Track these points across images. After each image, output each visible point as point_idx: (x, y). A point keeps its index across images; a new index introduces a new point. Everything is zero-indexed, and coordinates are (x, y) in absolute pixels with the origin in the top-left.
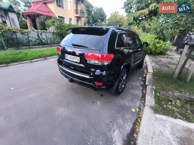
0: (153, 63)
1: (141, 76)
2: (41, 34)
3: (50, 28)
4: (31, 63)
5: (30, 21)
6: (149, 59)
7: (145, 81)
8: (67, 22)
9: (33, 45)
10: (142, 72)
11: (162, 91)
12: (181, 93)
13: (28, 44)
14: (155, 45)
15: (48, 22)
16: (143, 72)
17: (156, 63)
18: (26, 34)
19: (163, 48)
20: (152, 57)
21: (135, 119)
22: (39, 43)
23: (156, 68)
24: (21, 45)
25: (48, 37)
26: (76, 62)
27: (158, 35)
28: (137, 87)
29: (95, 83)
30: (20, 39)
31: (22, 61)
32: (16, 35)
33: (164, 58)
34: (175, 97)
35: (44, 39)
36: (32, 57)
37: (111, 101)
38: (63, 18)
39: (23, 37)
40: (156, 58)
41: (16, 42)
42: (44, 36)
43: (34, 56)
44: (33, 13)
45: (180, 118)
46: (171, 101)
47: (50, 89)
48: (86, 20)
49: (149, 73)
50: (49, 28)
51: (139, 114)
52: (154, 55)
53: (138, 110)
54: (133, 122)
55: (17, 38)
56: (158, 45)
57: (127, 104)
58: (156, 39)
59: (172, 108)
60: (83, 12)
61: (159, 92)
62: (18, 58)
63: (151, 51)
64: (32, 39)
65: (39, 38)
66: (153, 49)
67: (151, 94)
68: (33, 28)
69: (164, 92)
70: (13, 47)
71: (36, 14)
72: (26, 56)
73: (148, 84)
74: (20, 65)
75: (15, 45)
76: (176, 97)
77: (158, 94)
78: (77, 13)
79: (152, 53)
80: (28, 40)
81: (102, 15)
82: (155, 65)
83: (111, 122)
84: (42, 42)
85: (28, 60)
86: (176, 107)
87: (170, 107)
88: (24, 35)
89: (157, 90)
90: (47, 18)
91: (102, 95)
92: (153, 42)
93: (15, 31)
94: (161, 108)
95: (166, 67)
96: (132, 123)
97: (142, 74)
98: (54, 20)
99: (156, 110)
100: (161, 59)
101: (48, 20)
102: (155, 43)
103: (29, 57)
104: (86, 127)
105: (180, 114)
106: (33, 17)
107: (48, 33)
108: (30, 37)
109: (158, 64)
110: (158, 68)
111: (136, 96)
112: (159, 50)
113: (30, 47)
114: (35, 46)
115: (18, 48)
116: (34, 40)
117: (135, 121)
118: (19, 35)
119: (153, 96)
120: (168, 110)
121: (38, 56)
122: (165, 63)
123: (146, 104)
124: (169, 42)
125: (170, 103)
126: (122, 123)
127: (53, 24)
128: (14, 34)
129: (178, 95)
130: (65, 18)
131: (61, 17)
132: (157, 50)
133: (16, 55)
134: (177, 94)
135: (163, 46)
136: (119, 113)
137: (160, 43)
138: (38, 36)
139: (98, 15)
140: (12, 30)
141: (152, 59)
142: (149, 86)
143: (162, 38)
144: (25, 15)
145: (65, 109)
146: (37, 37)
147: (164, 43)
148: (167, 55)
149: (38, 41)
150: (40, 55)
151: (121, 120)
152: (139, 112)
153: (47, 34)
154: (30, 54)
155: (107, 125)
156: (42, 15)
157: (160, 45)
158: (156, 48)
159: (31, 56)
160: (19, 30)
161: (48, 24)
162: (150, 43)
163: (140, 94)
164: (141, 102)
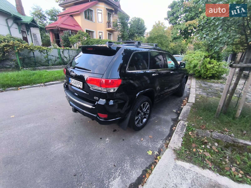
0: (199, 90)
1: (177, 107)
2: (63, 52)
3: (75, 45)
4: (45, 87)
5: (53, 36)
6: (196, 84)
7: (178, 114)
8: (96, 37)
9: (53, 65)
10: (179, 102)
11: (197, 129)
12: (223, 133)
13: (47, 64)
14: (206, 66)
15: (73, 37)
16: (182, 102)
17: (204, 89)
18: (46, 51)
19: (216, 70)
20: (201, 81)
21: (149, 164)
22: (59, 62)
23: (201, 97)
24: (39, 65)
25: (71, 55)
26: (79, 88)
27: (209, 53)
28: (167, 122)
29: (99, 114)
30: (38, 57)
31: (34, 83)
32: (33, 53)
33: (217, 83)
34: (212, 138)
35: (65, 57)
36: (47, 80)
37: (124, 138)
38: (92, 32)
39: (41, 56)
40: (206, 83)
41: (33, 61)
42: (66, 54)
43: (49, 79)
44: (57, 28)
45: (210, 169)
46: (205, 144)
47: (54, 118)
48: (119, 34)
49: (188, 103)
50: (73, 45)
51: (156, 159)
52: (204, 78)
53: (156, 153)
54: (144, 169)
55: (34, 57)
56: (209, 66)
57: (144, 144)
58: (206, 57)
59: (204, 153)
60: (117, 25)
61: (192, 131)
62: (30, 80)
63: (199, 74)
64: (52, 57)
65: (61, 56)
66: (203, 70)
67: (181, 133)
68: (56, 44)
69: (200, 131)
70: (30, 67)
71: (60, 29)
72: (41, 78)
73: (181, 119)
74: (31, 88)
75: (31, 65)
76: (214, 139)
77: (190, 133)
78: (109, 26)
79: (202, 76)
80: (47, 59)
81: (140, 28)
82: (201, 94)
83: (114, 165)
84: (63, 61)
85: (41, 83)
86: (210, 152)
87: (201, 151)
88: (42, 53)
89: (190, 128)
90: (72, 33)
91: (115, 131)
92: (202, 61)
93: (32, 48)
94: (188, 153)
95: (216, 96)
96: (142, 170)
97: (179, 105)
98: (80, 35)
99: (179, 155)
100: (213, 84)
101: (72, 35)
102: (206, 63)
103: (43, 79)
104: (80, 170)
105: (212, 162)
106: (56, 32)
107: (72, 51)
108: (49, 55)
109: (205, 92)
110: (204, 98)
111: (161, 134)
112: (211, 73)
113: (49, 67)
114: (55, 66)
115: (34, 68)
116: (54, 58)
117: (147, 168)
118: (37, 53)
119: (182, 136)
120: (197, 155)
121: (54, 78)
122: (217, 90)
123: (169, 146)
124: (223, 62)
125: (203, 146)
126: (128, 168)
127: (78, 39)
128: (32, 52)
129: (218, 136)
130: (94, 32)
131: (89, 31)
132: (208, 73)
133: (29, 76)
134: (216, 134)
135: (216, 67)
136: (129, 155)
137: (213, 64)
138: (59, 54)
139: (135, 28)
140: (30, 47)
141: (199, 84)
142: (182, 121)
143: (215, 57)
144: (48, 30)
145: (63, 145)
146: (57, 56)
147: (218, 64)
148: (224, 79)
149: (59, 60)
150: (56, 77)
151: (128, 165)
152: (157, 155)
153: (70, 51)
154: (46, 76)
155: (108, 170)
156: (67, 29)
157: (212, 65)
158: (207, 70)
159: (46, 78)
160: (37, 47)
161: (72, 40)
162: (197, 63)
163: (167, 131)
164: (164, 142)
